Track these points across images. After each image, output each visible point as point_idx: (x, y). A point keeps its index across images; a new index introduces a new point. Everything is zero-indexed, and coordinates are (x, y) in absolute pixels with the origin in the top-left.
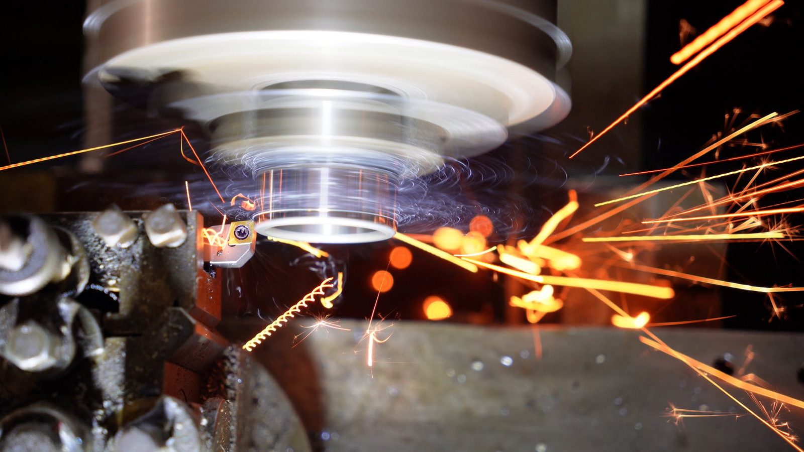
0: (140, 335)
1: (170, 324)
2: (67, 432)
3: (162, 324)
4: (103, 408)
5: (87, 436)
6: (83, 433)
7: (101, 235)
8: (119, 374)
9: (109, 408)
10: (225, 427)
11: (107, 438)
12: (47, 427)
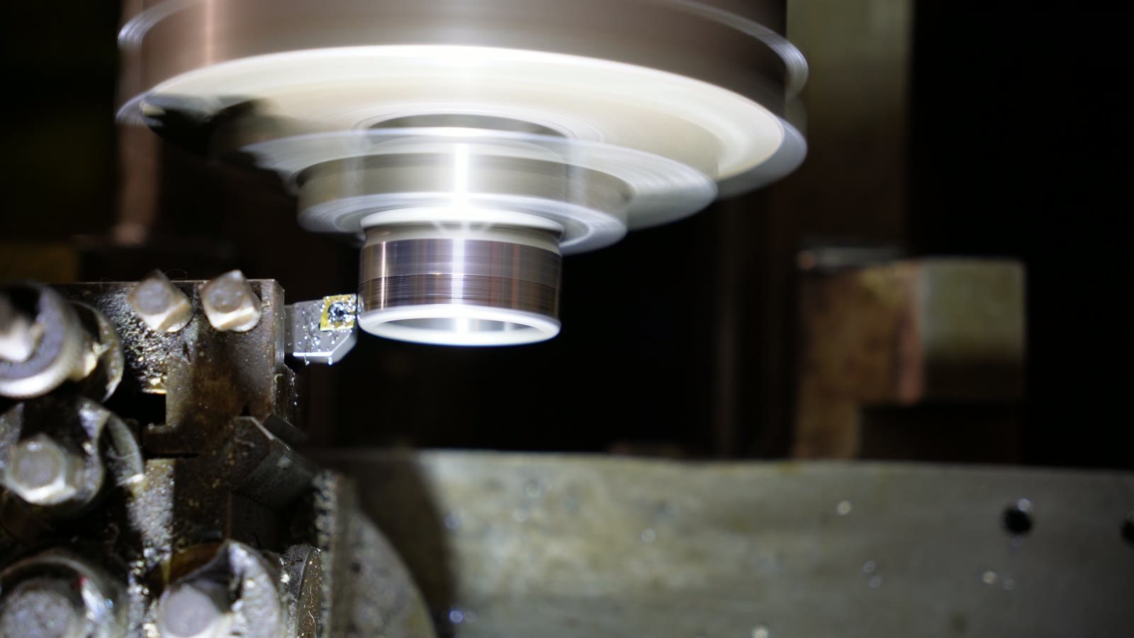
0: (195, 455)
1: (237, 440)
2: (93, 592)
3: (226, 441)
4: (143, 558)
5: (121, 597)
6: (115, 594)
7: (141, 315)
8: (165, 510)
9: (151, 558)
10: (315, 586)
11: (149, 600)
12: (64, 584)
